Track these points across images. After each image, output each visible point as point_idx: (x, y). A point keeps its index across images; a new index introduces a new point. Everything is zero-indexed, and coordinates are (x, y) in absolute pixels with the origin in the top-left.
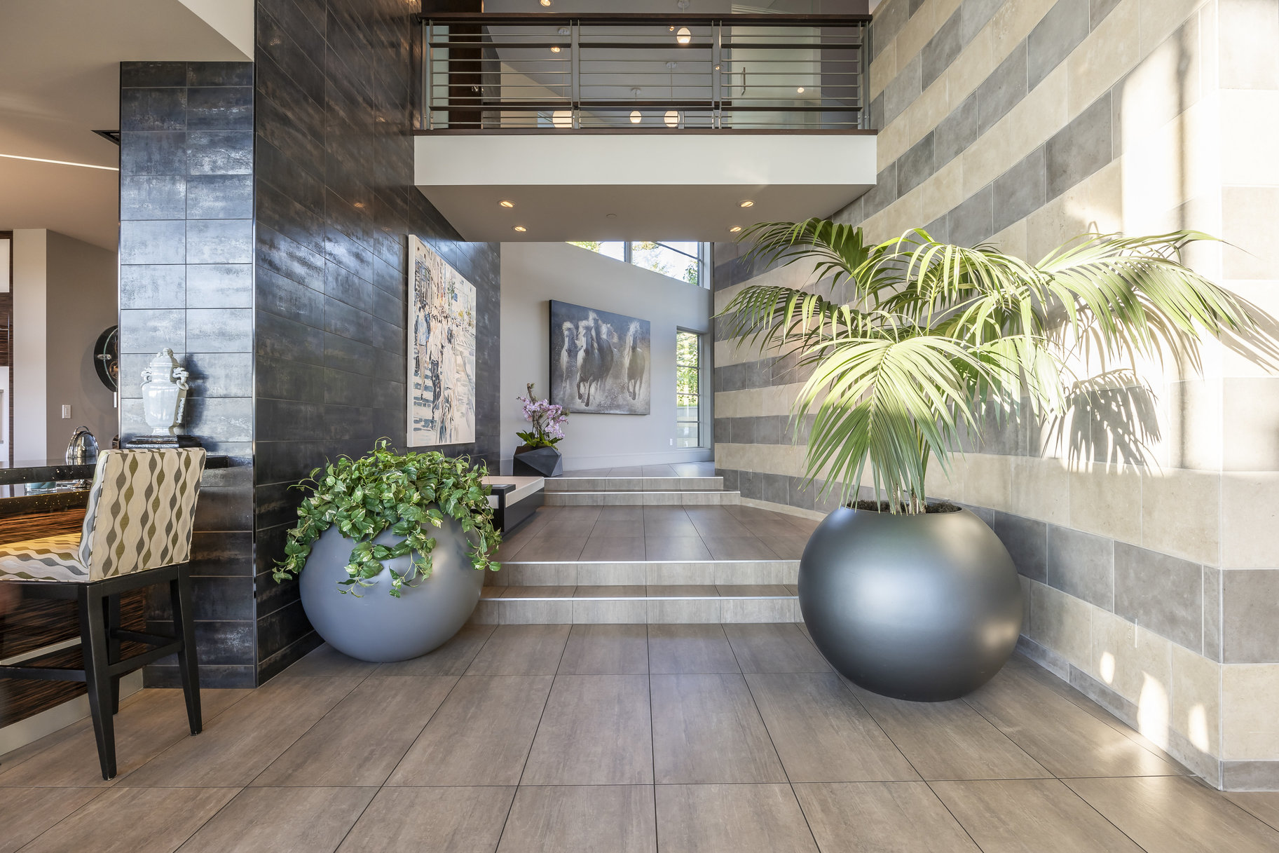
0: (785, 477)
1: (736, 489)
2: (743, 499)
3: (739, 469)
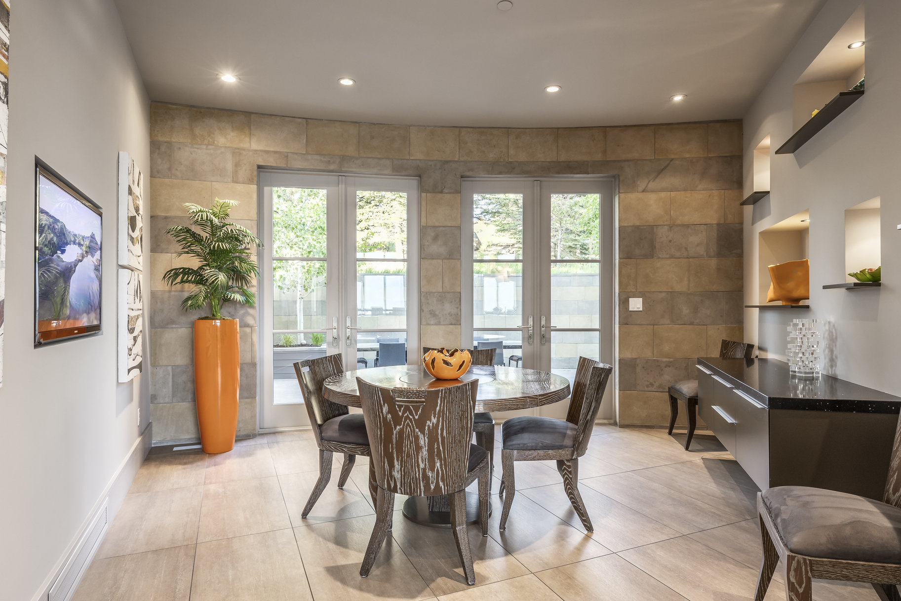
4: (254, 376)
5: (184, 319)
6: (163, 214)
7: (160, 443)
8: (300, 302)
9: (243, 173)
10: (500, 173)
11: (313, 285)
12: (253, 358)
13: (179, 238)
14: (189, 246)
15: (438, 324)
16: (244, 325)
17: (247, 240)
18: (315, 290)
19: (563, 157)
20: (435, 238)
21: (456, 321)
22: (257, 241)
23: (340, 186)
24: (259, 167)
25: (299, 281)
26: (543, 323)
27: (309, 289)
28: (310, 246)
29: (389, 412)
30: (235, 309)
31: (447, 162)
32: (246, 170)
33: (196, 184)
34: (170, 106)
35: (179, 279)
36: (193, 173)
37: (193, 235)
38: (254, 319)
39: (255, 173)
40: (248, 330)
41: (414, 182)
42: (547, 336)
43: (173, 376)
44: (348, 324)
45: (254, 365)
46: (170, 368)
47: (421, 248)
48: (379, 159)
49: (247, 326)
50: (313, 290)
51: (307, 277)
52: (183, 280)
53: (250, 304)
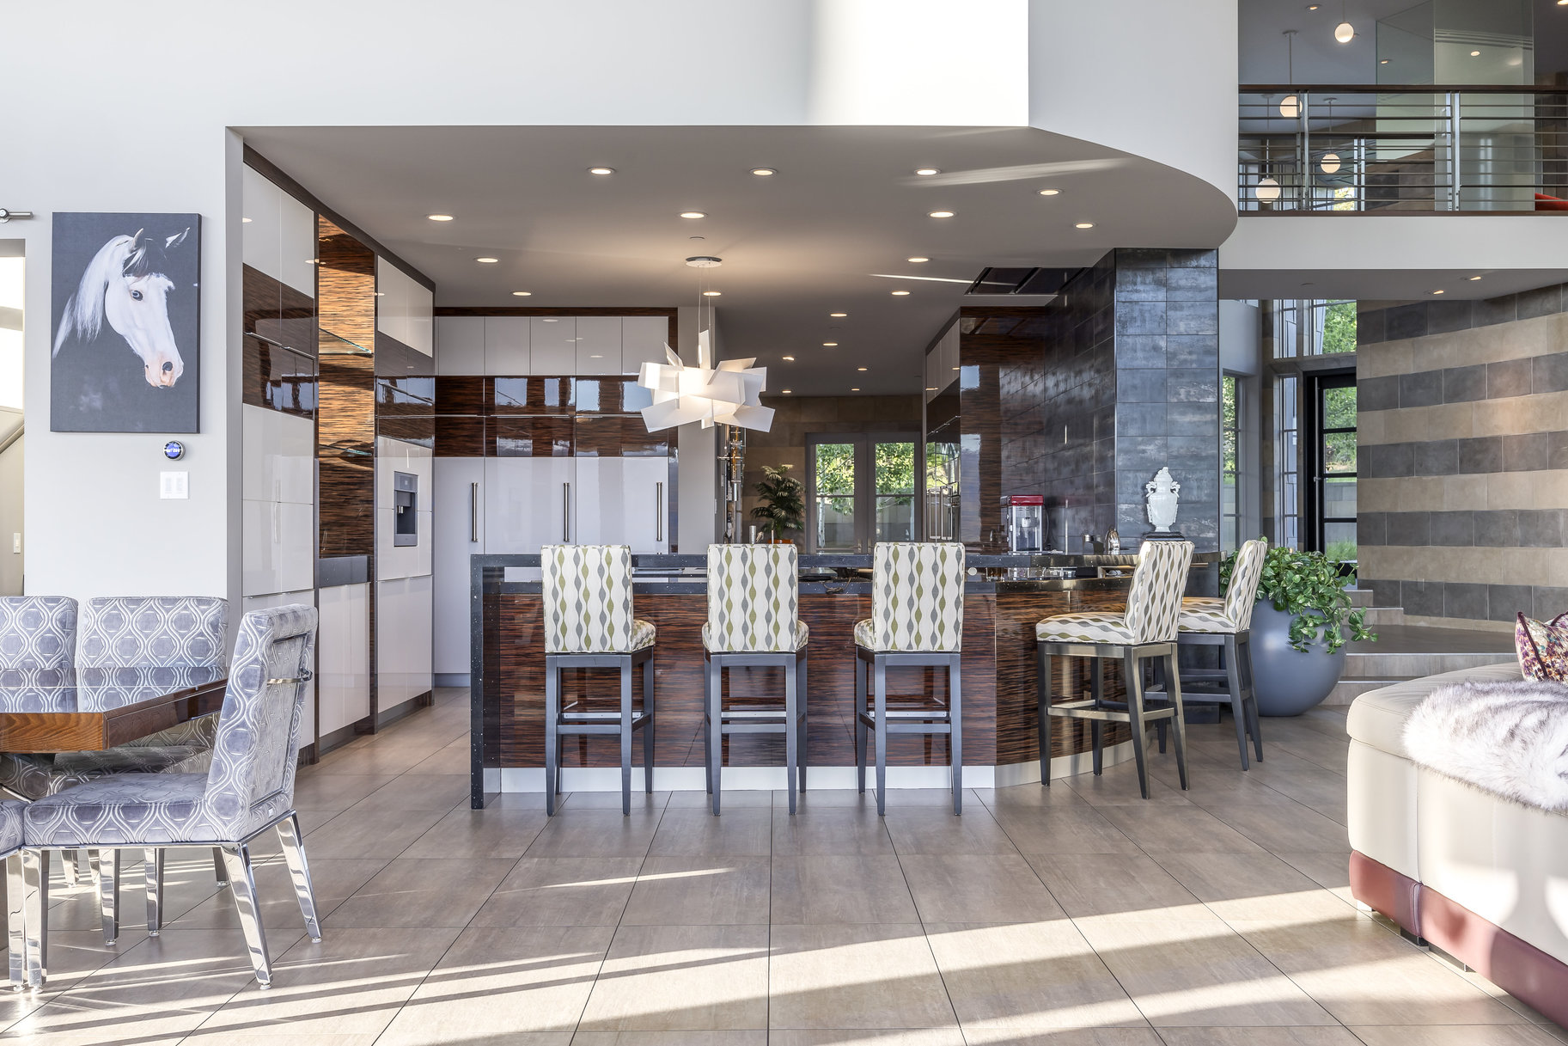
0: (1483, 587)
1: (1396, 604)
2: (1409, 617)
3: (1402, 579)
9: (796, 440)
13: (759, 489)
14: (763, 494)
17: (801, 490)
22: (807, 489)
24: (807, 432)
30: (790, 533)
32: (800, 437)
37: (767, 487)
38: (804, 540)
39: (806, 437)
52: (762, 515)
53: (799, 530)
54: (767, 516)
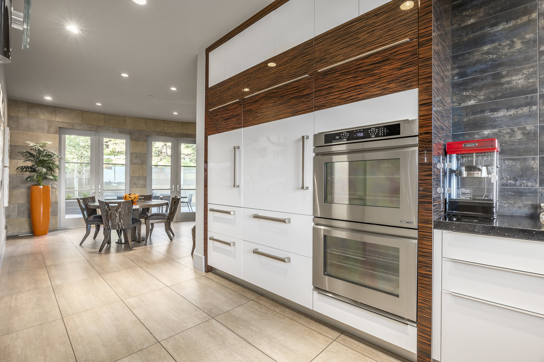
4: (57, 207)
5: (23, 185)
6: (14, 144)
7: (11, 234)
8: (76, 179)
9: (52, 130)
10: (162, 136)
11: (83, 171)
12: (56, 200)
13: (24, 155)
14: (28, 158)
15: (137, 187)
16: (53, 188)
17: (55, 156)
18: (85, 173)
19: (185, 132)
20: (136, 157)
21: (144, 186)
22: (60, 157)
23: (96, 136)
24: (60, 127)
25: (76, 169)
26: (178, 187)
27: (81, 173)
28: (82, 153)
29: (107, 208)
30: (48, 182)
31: (141, 131)
32: (54, 129)
33: (30, 133)
34: (18, 102)
35: (25, 170)
36: (29, 129)
37: (30, 154)
38: (57, 185)
39: (58, 130)
40: (54, 190)
41: (128, 136)
42: (180, 192)
43: (18, 208)
44: (100, 187)
45: (57, 203)
46: (16, 205)
47: (131, 160)
48: (113, 128)
49: (54, 188)
50: (84, 174)
51: (80, 167)
52: (26, 171)
53: (55, 180)
54: (30, 172)
